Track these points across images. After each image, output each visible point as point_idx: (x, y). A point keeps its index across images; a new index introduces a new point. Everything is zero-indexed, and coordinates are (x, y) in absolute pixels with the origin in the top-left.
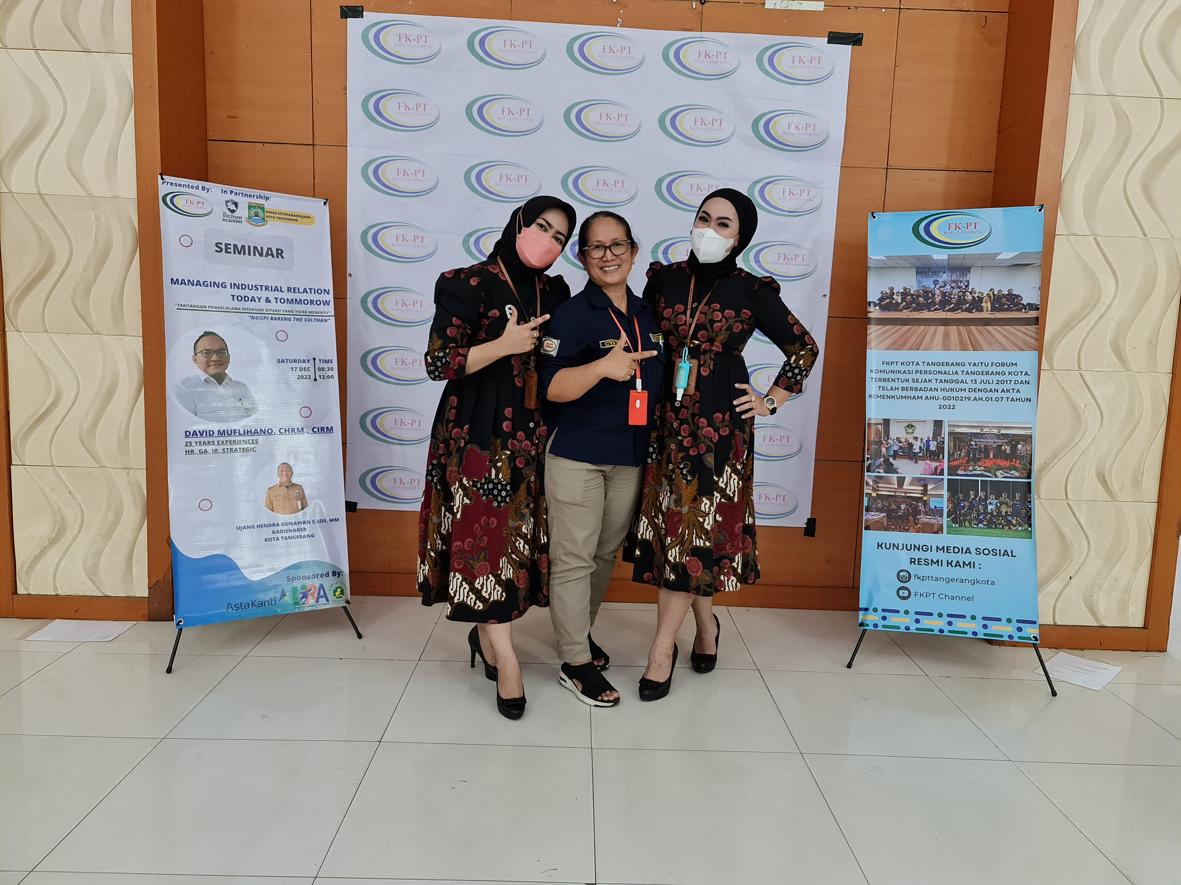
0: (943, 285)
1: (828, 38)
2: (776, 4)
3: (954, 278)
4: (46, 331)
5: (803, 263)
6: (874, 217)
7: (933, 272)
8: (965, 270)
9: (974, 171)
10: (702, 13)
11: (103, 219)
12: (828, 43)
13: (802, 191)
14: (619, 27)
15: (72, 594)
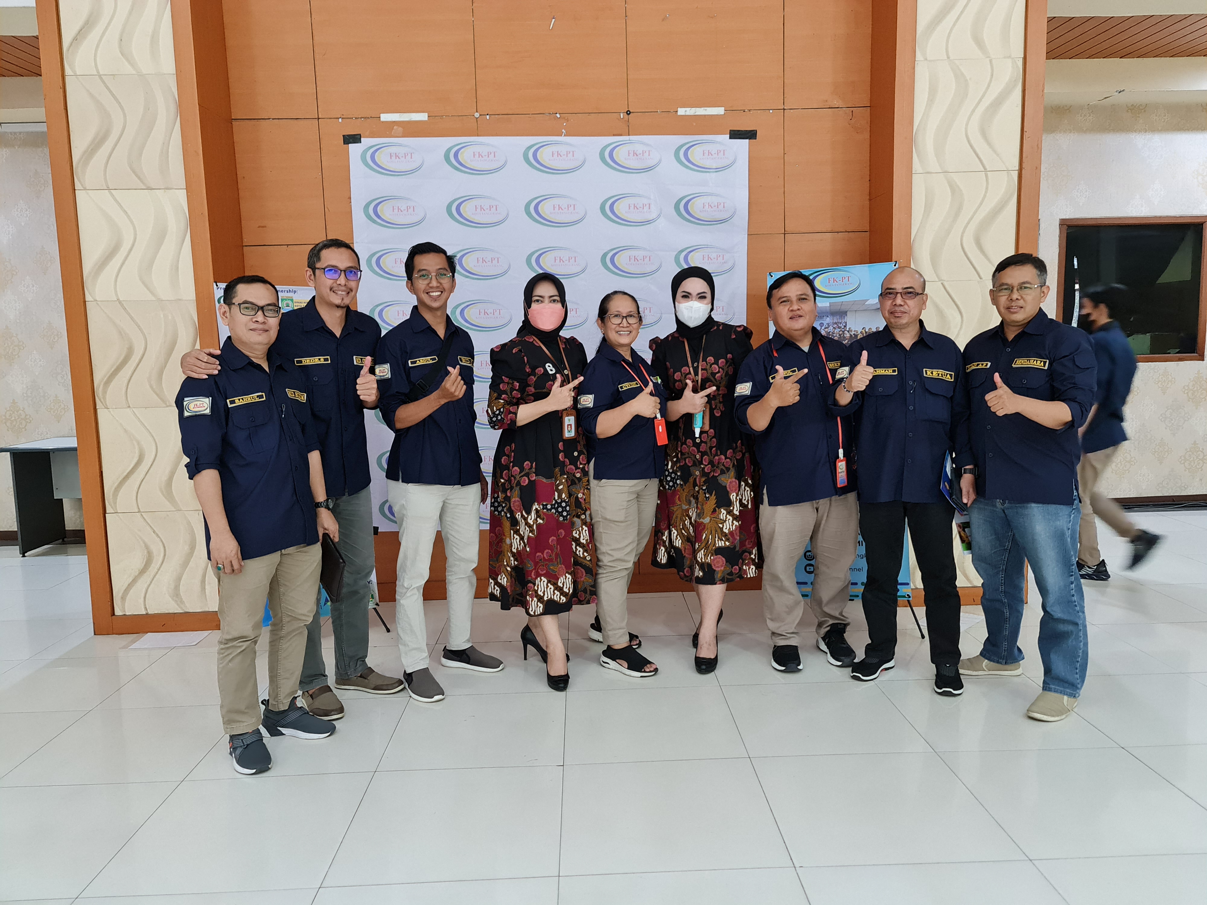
0: (827, 326)
1: (730, 134)
2: (686, 111)
3: (835, 321)
4: (129, 407)
5: (723, 313)
6: (772, 276)
7: (819, 317)
8: (842, 314)
9: (853, 232)
10: (628, 121)
11: (170, 318)
12: (730, 138)
13: (718, 256)
14: (564, 136)
15: (159, 612)
